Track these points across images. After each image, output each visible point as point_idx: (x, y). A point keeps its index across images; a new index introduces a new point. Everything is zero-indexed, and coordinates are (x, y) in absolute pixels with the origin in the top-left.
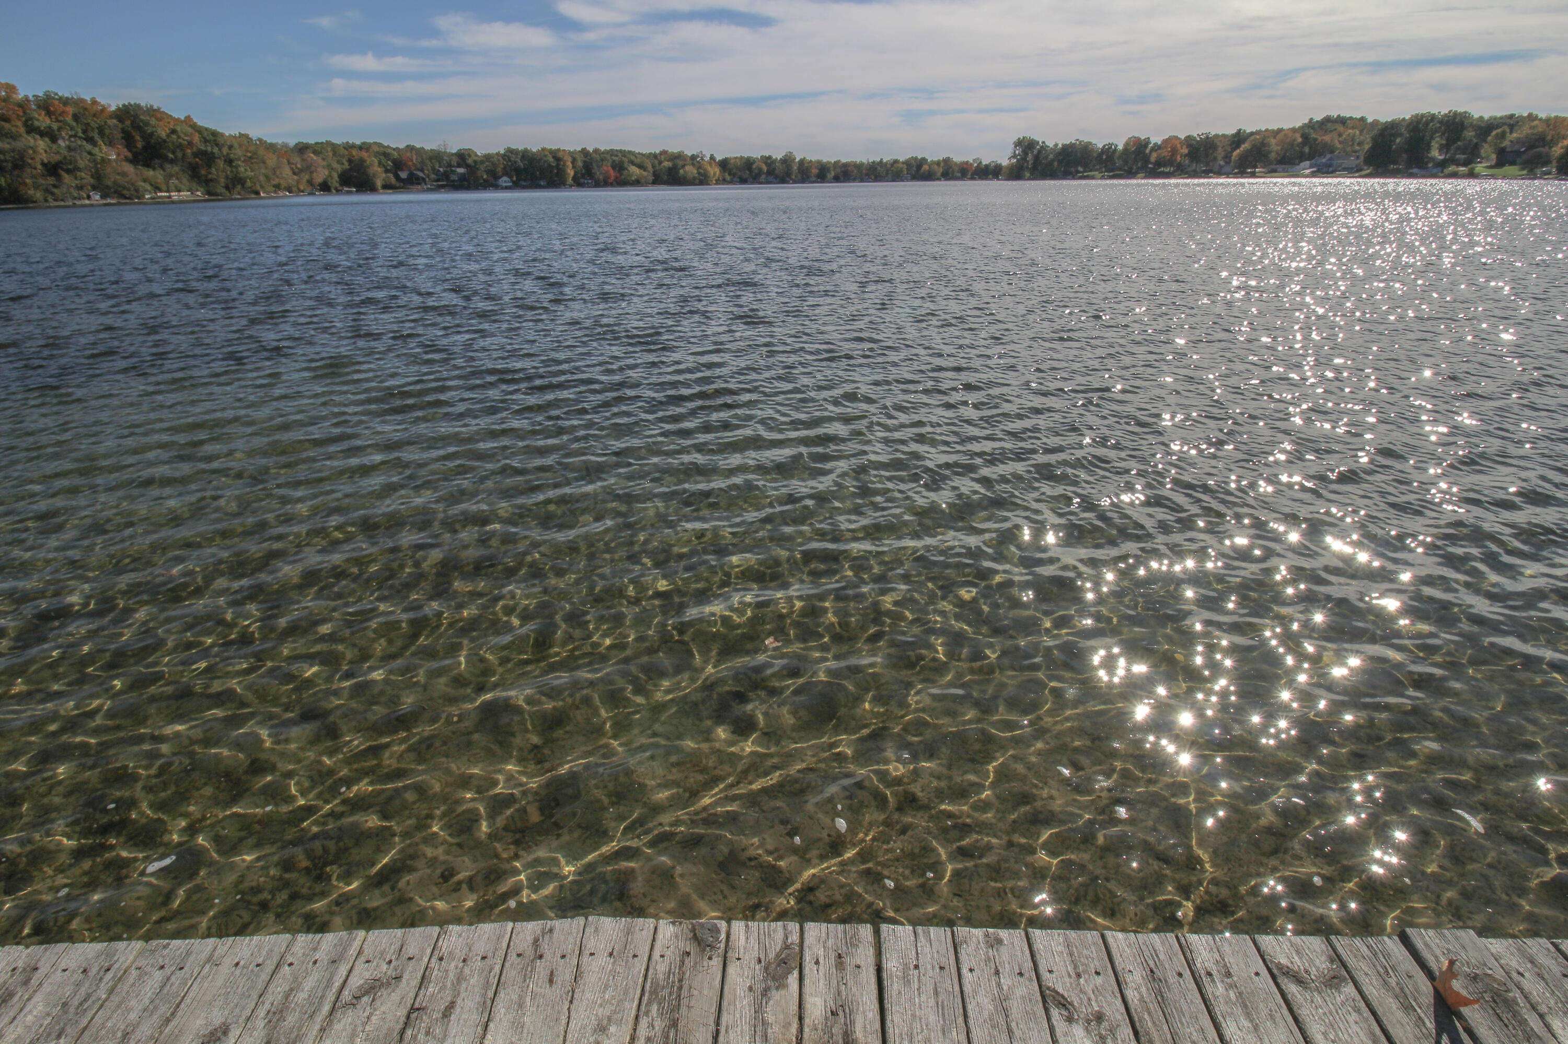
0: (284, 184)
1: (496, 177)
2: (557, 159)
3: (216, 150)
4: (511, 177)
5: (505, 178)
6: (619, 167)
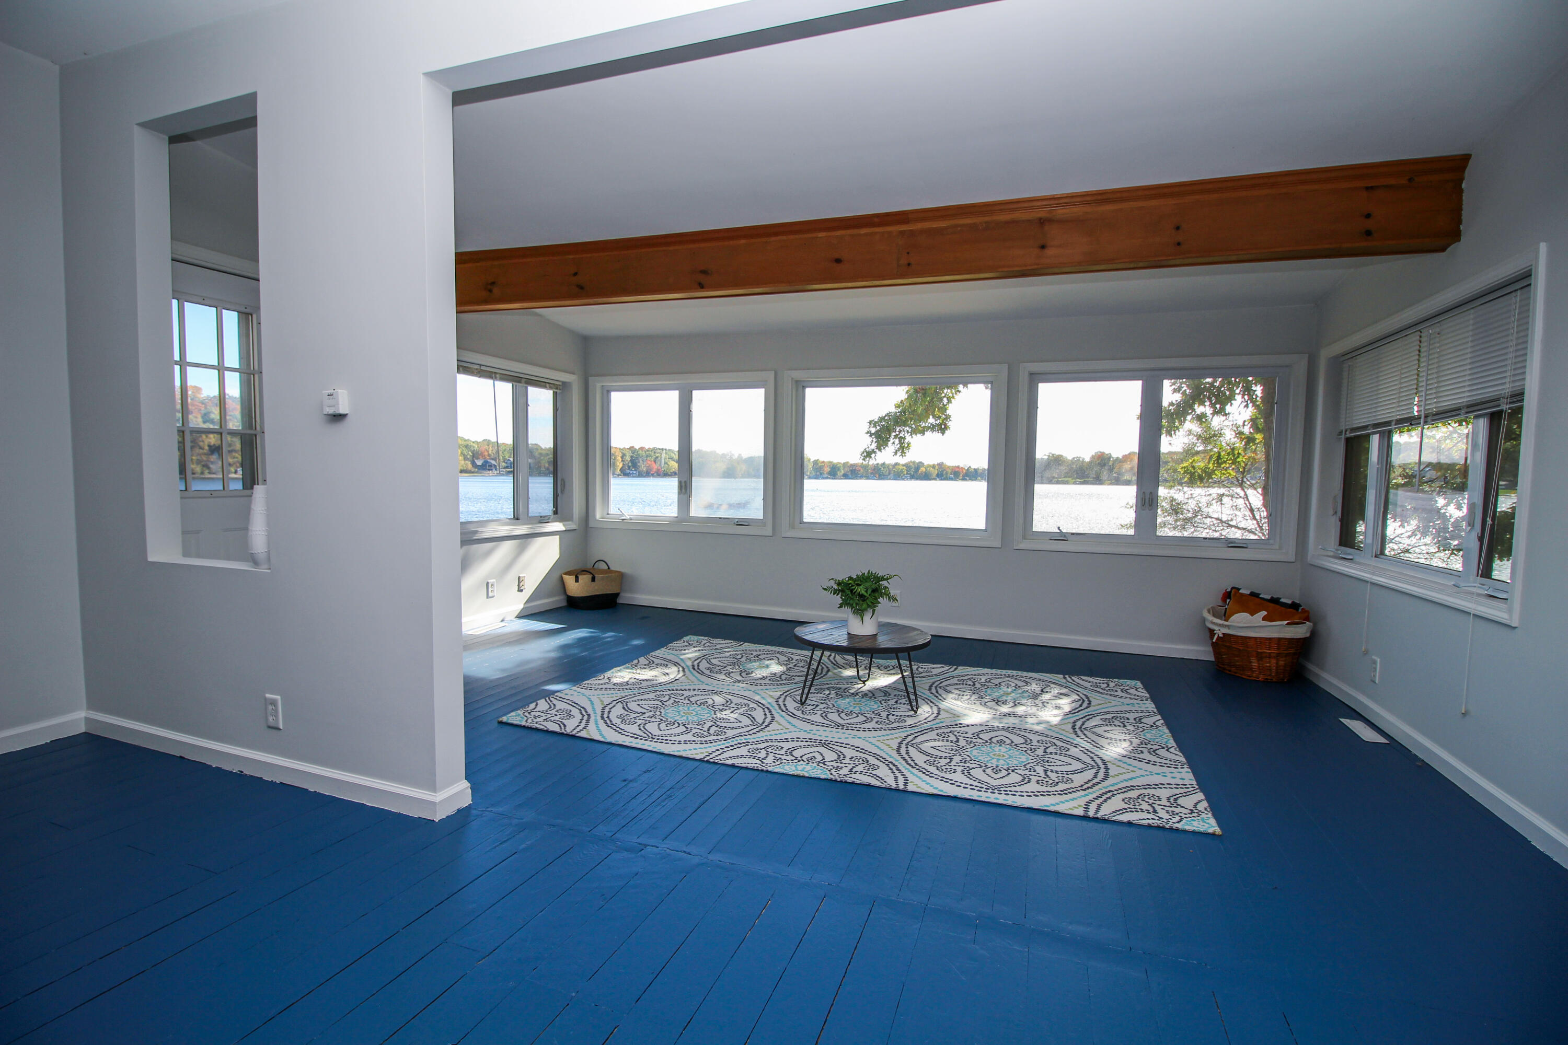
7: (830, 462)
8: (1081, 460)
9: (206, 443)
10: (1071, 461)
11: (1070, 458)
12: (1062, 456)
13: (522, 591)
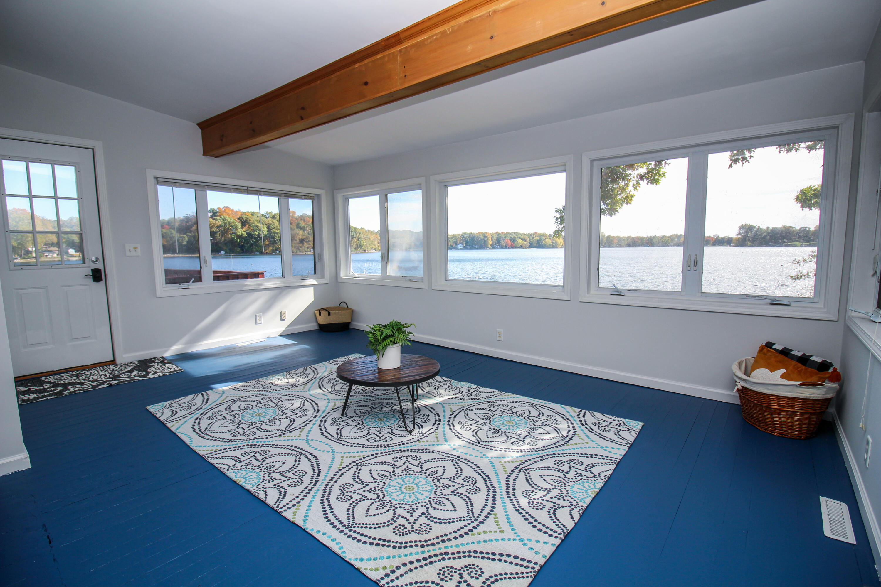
0: (374, 247)
1: (456, 243)
2: (485, 237)
3: (355, 235)
4: (462, 244)
5: (461, 245)
6: (513, 240)
7: (618, 237)
8: (807, 229)
9: (298, 238)
10: (799, 230)
11: (798, 228)
12: (791, 227)
13: (284, 320)
